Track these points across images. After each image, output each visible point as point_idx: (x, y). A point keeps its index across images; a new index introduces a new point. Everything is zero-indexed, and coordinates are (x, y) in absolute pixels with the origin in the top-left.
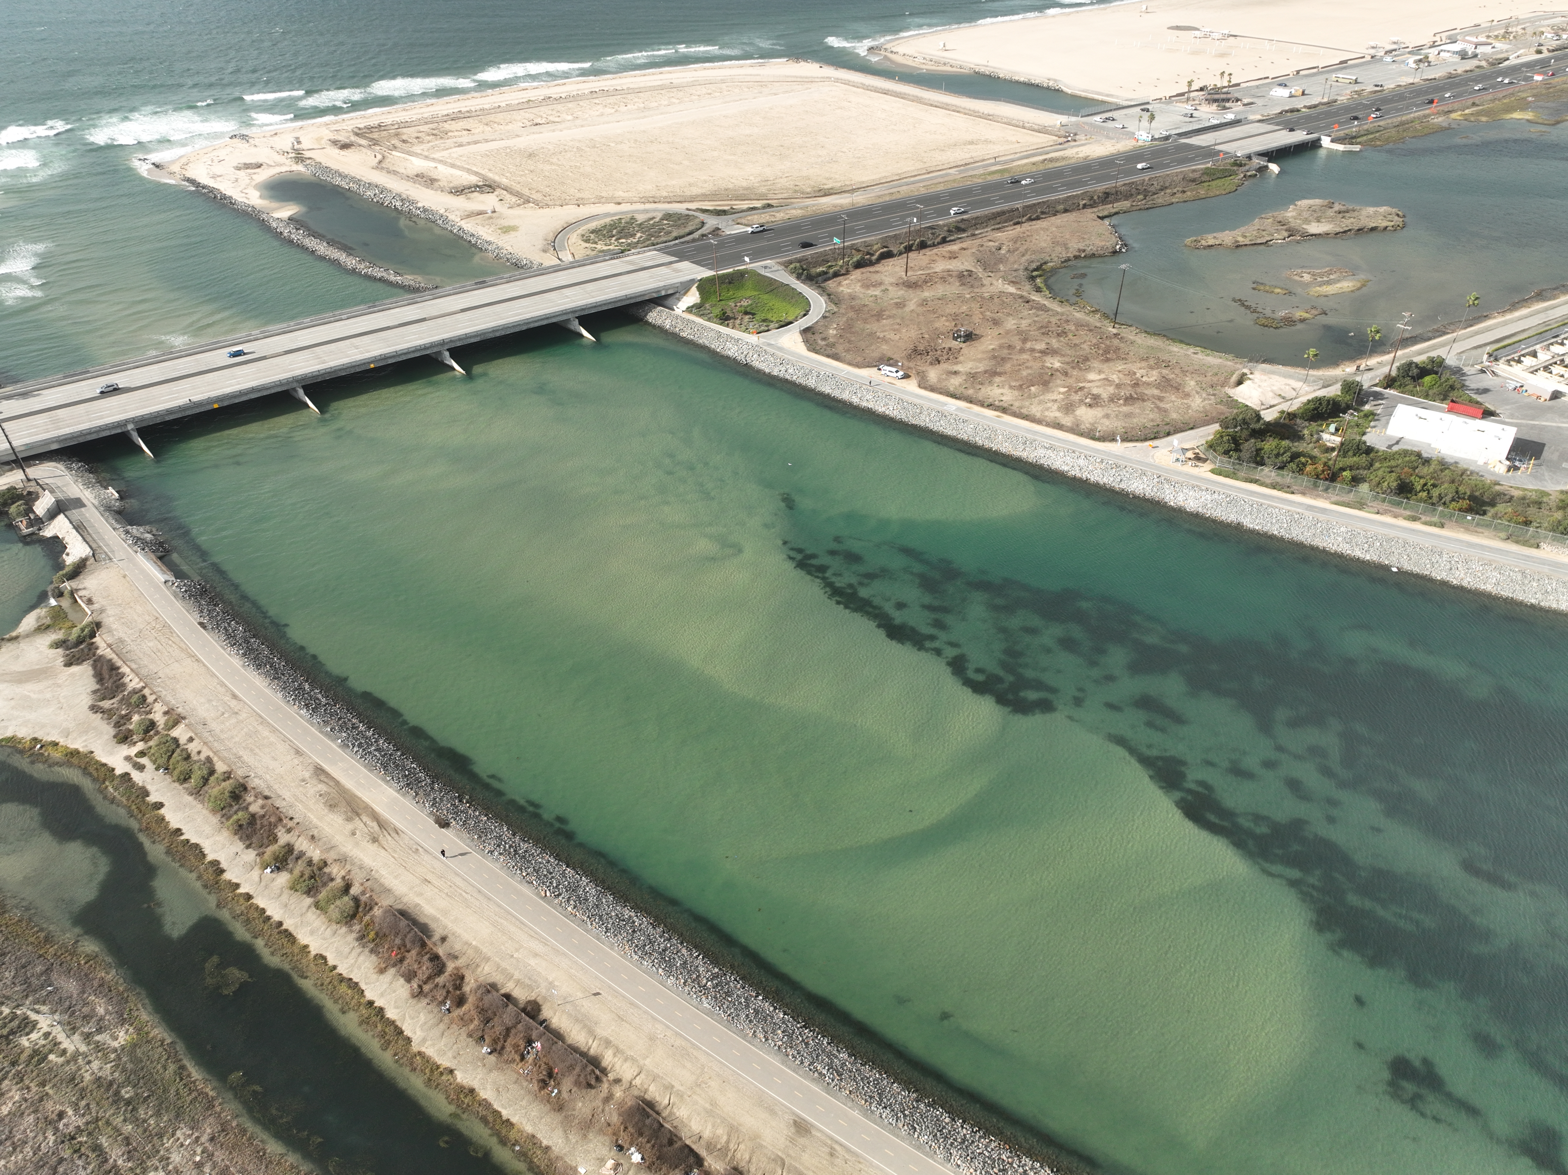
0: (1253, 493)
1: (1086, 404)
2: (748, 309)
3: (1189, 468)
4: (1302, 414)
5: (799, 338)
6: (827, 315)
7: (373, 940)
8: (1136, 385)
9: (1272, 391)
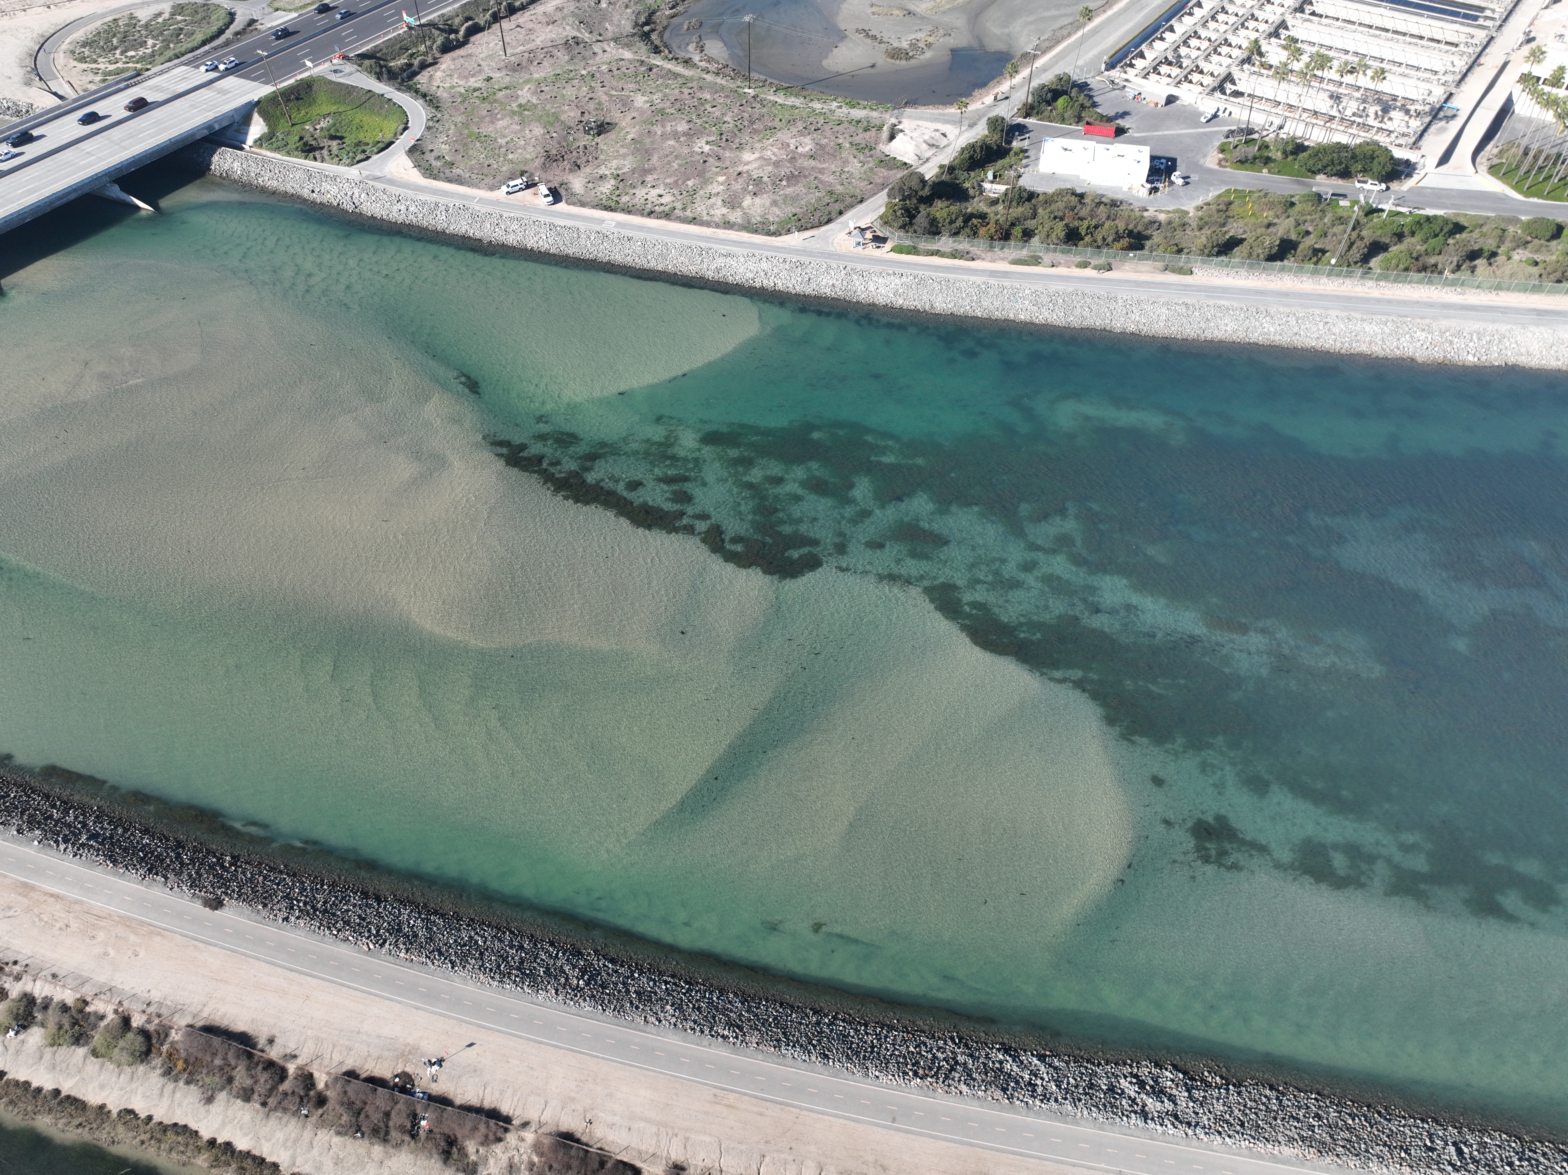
0: (937, 268)
1: (749, 192)
2: (332, 132)
3: (871, 251)
4: (960, 165)
5: (408, 162)
6: (431, 123)
7: (185, 1070)
8: (793, 159)
9: (925, 142)
